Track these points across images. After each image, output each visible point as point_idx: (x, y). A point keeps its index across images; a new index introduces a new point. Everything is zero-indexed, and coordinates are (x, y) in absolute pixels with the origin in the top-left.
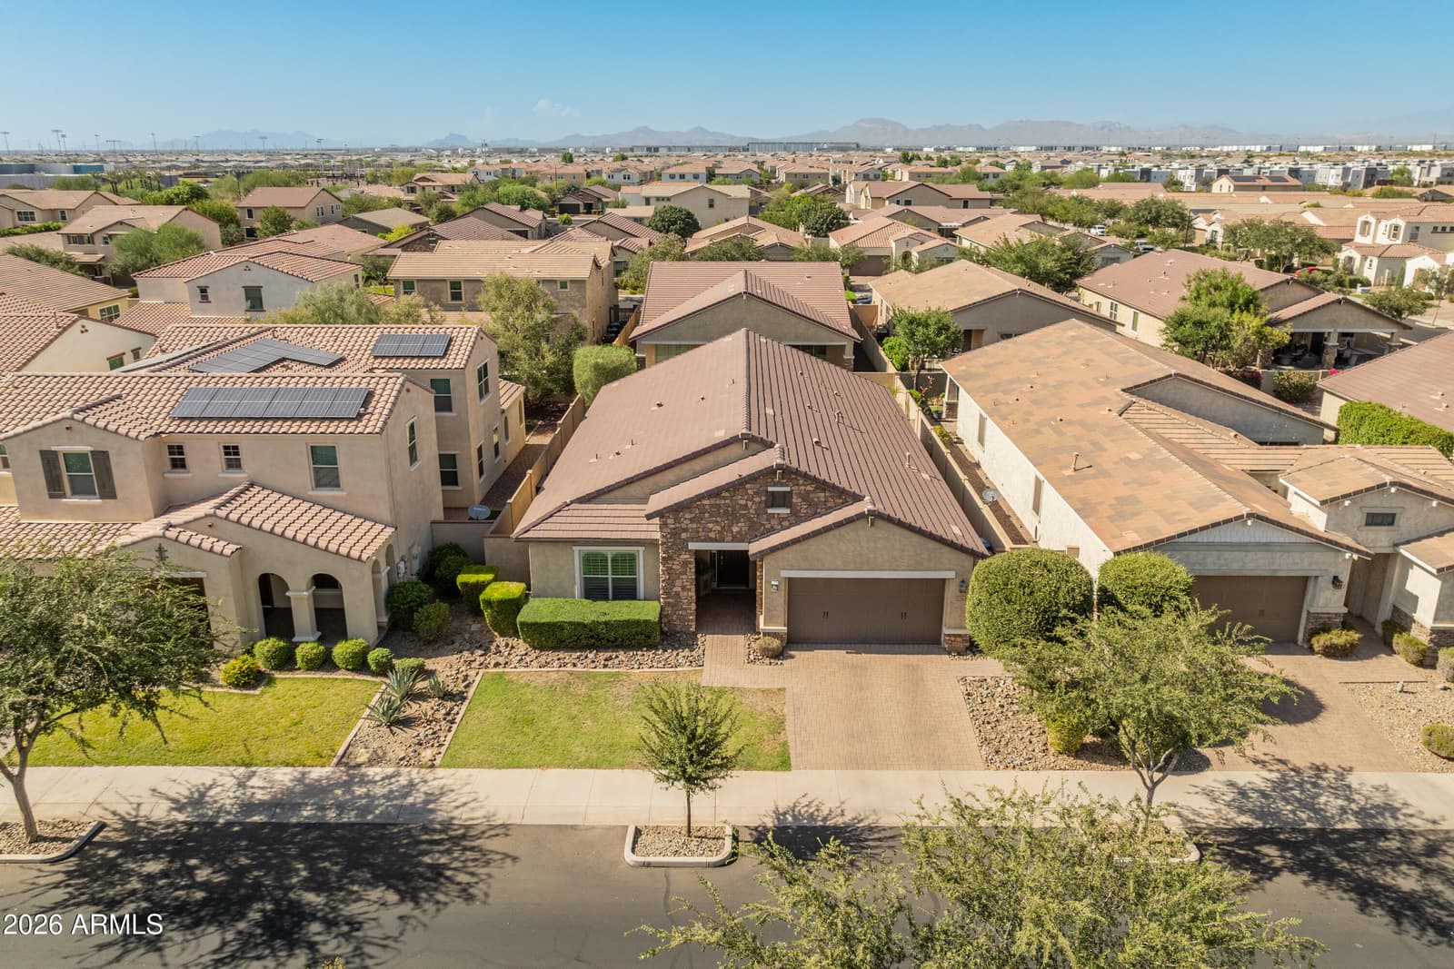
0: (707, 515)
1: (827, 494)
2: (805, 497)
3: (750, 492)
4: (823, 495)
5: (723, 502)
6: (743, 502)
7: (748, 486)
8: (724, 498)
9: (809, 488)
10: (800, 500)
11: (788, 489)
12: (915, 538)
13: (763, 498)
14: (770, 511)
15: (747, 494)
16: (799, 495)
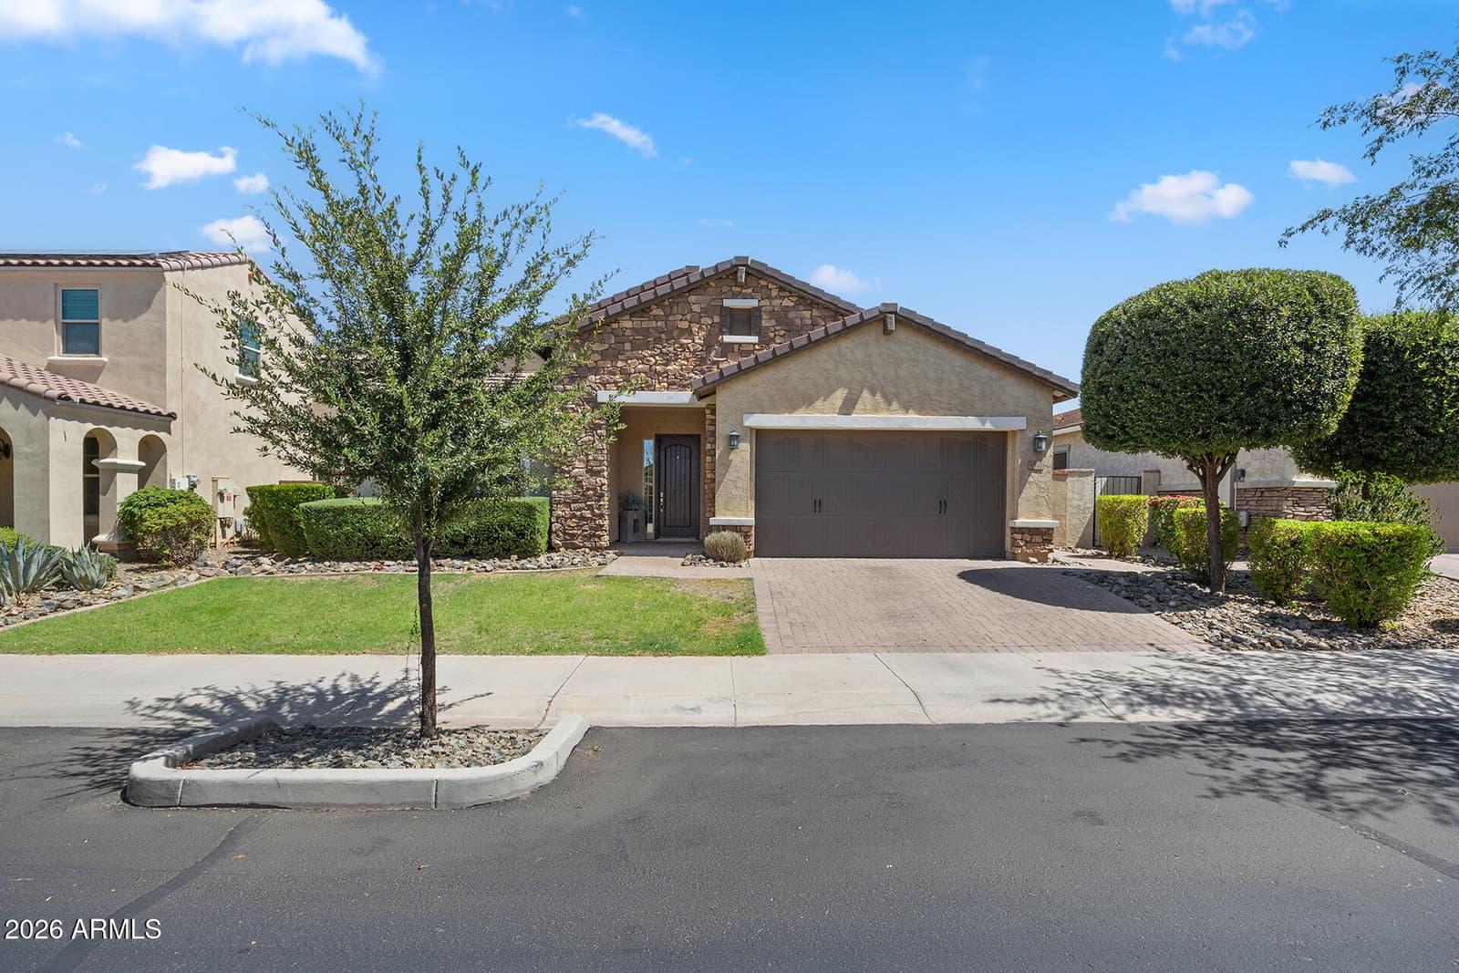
0: (628, 346)
1: (815, 313)
2: (781, 317)
3: (696, 308)
4: (807, 314)
5: (654, 324)
6: (685, 325)
7: (692, 298)
8: (656, 318)
9: (786, 302)
10: (773, 322)
11: (753, 303)
12: (958, 360)
13: (717, 319)
14: (727, 339)
15: (691, 311)
16: (772, 314)
